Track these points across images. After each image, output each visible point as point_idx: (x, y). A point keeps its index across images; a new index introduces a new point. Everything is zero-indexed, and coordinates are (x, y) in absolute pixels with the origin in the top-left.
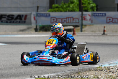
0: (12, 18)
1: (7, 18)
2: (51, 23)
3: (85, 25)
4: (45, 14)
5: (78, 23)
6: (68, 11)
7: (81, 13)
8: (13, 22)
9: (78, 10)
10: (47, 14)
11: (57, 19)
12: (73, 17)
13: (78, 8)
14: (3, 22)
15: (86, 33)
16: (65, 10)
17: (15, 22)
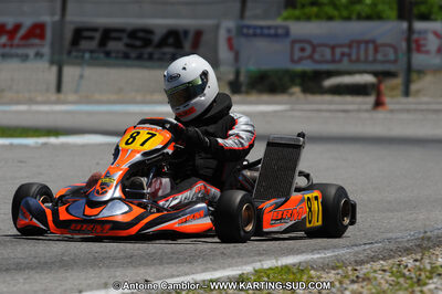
0: (147, 42)
1: (126, 40)
2: (293, 61)
3: (421, 72)
4: (269, 28)
5: (395, 61)
6: (354, 16)
7: (405, 25)
8: (151, 57)
9: (394, 14)
10: (276, 28)
11: (314, 48)
12: (373, 42)
13: (395, 6)
14: (113, 55)
15: (425, 99)
16: (345, 13)
17: (156, 56)
